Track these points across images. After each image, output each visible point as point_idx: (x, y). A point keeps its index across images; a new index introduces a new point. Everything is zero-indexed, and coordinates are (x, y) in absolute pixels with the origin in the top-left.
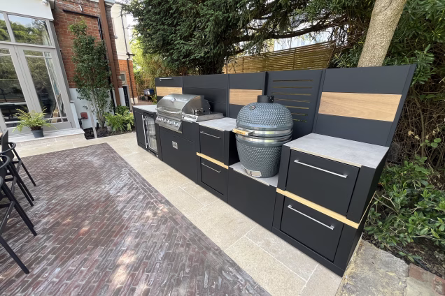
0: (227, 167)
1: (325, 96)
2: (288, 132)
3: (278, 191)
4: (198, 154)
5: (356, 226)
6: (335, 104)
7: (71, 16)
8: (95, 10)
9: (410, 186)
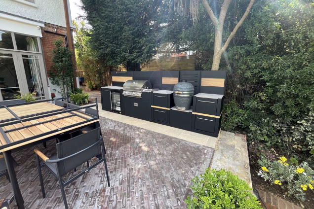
0: (169, 109)
1: (203, 80)
2: (193, 92)
3: (193, 113)
4: (152, 106)
5: (219, 117)
6: (206, 82)
7: (49, 34)
8: (63, 31)
9: (232, 109)
